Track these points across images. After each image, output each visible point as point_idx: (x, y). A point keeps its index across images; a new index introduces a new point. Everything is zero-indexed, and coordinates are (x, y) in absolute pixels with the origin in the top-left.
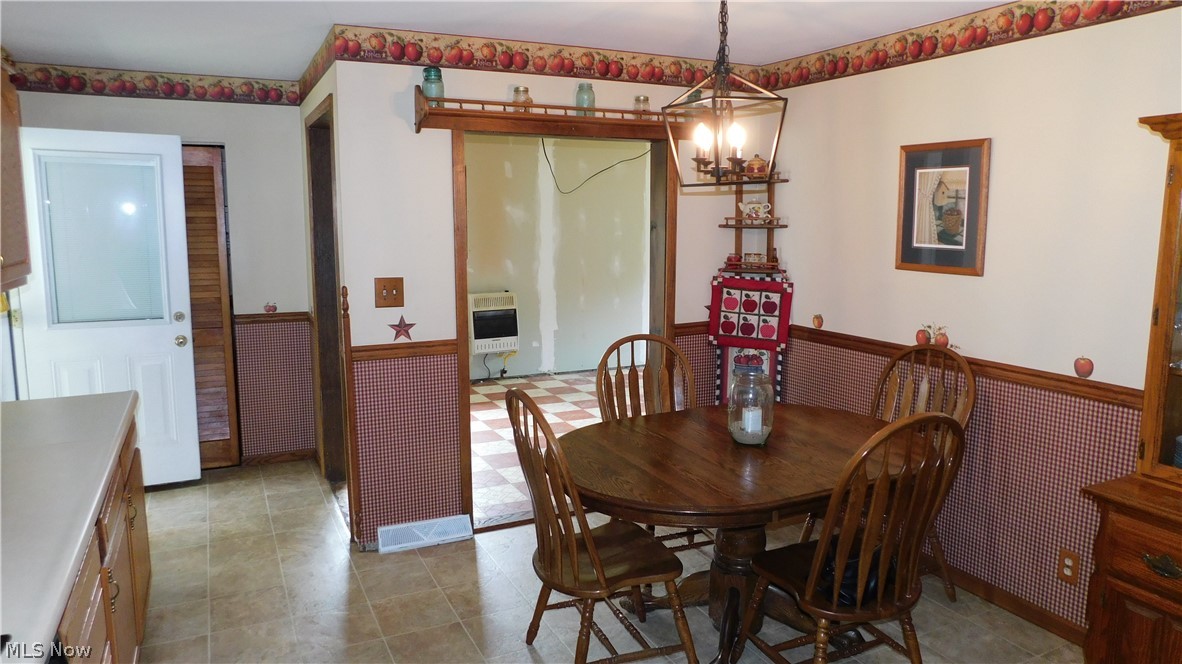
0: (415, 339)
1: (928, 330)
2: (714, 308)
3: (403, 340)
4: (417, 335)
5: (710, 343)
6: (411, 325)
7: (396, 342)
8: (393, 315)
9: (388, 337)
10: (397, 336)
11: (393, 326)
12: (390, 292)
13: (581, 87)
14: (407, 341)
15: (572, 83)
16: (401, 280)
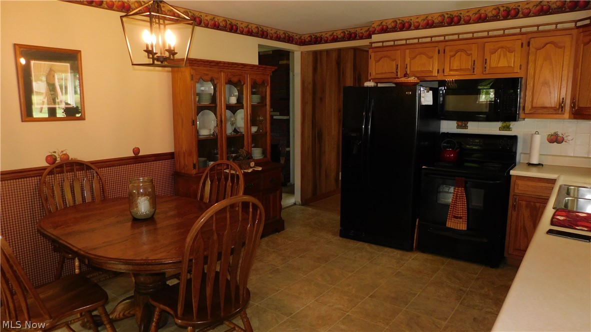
1: (54, 154)
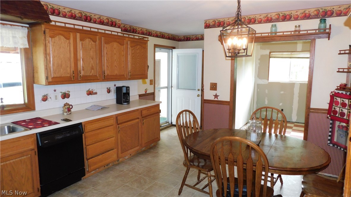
0: (219, 99)
2: (331, 104)
3: (216, 99)
4: (220, 99)
5: (328, 118)
6: (218, 96)
7: (215, 99)
8: (214, 92)
9: (212, 98)
10: (215, 98)
11: (214, 95)
12: (214, 87)
13: (272, 26)
14: (217, 100)
15: (270, 25)
16: (216, 83)
